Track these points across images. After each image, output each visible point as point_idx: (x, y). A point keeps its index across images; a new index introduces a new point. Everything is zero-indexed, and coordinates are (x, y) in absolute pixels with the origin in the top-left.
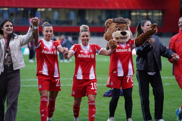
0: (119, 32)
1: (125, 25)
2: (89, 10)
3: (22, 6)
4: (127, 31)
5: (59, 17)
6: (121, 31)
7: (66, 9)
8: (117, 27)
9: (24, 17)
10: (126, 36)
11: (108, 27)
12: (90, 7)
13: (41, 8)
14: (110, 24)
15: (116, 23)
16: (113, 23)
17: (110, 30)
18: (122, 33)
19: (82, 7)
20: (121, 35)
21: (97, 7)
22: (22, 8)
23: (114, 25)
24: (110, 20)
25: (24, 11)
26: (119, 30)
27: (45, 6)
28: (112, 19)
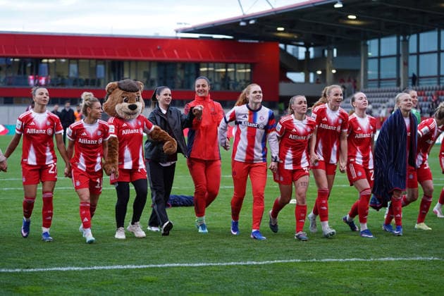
0: (126, 105)
1: (135, 94)
2: (130, 61)
3: (18, 55)
4: (137, 104)
5: (79, 73)
6: (129, 104)
7: (90, 59)
8: (123, 97)
9: (19, 72)
10: (135, 111)
11: (110, 94)
12: (130, 58)
13: (48, 58)
14: (114, 90)
15: (123, 90)
16: (118, 89)
17: (113, 99)
18: (130, 107)
19: (118, 57)
20: (129, 110)
21: (142, 58)
22: (17, 58)
23: (119, 93)
24: (114, 85)
25: (20, 63)
26: (126, 101)
27: (55, 56)
28: (116, 83)
